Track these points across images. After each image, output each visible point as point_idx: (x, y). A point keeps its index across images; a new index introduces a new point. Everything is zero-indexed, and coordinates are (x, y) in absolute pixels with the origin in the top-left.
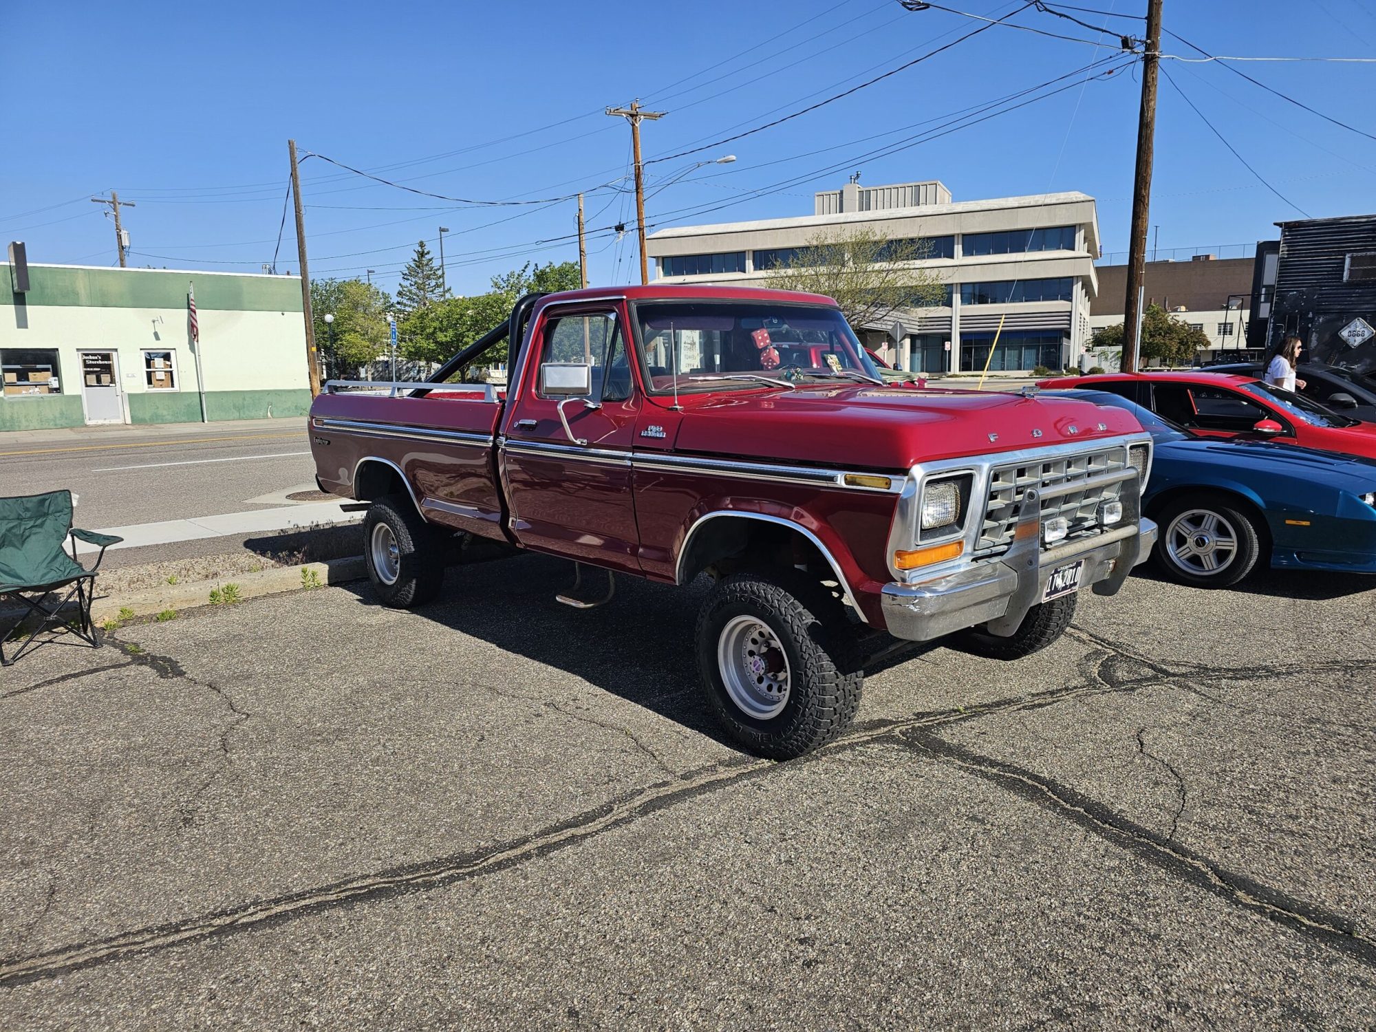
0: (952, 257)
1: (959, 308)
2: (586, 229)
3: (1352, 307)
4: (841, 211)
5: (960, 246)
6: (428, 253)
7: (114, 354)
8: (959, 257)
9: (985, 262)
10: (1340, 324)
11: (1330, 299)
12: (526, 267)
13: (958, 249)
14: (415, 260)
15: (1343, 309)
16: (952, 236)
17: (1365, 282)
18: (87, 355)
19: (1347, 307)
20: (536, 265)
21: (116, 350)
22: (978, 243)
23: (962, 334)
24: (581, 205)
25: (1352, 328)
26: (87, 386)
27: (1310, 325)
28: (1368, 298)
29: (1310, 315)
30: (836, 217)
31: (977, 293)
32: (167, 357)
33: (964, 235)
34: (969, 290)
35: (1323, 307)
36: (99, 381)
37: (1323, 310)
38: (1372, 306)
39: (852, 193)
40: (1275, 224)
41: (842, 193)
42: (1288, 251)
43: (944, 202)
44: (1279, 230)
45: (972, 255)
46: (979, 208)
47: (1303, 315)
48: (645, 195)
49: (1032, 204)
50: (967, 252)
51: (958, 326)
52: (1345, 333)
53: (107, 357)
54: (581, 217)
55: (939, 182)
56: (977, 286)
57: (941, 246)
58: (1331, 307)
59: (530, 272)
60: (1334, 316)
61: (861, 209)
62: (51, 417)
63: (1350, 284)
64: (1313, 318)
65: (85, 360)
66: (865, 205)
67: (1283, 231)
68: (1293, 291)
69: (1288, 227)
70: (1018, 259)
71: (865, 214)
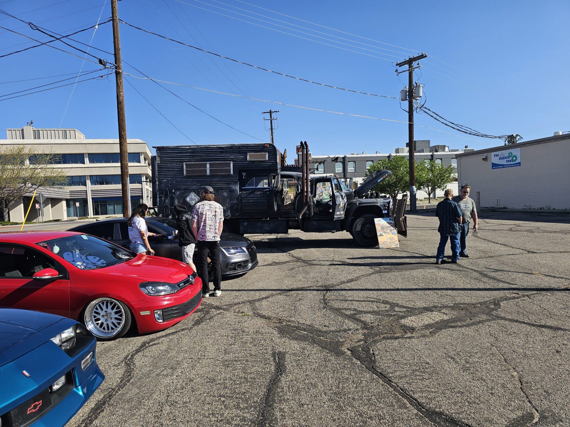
0: (84, 163)
1: (90, 187)
3: (189, 187)
5: (88, 159)
9: (101, 166)
10: (185, 195)
11: (180, 183)
13: (87, 160)
15: (186, 188)
17: (192, 175)
19: (187, 187)
22: (97, 158)
23: (93, 199)
25: (190, 197)
27: (174, 196)
28: (194, 183)
29: (173, 191)
30: (21, 141)
31: (98, 180)
34: (95, 179)
35: (178, 187)
37: (178, 188)
38: (197, 187)
39: (29, 130)
40: (153, 147)
41: (23, 130)
42: (160, 160)
44: (155, 149)
46: (94, 142)
47: (171, 191)
50: (91, 161)
51: (90, 195)
52: (188, 199)
55: (76, 130)
56: (98, 177)
57: (78, 158)
58: (180, 187)
60: (183, 191)
61: (35, 138)
63: (187, 177)
64: (175, 192)
67: (157, 151)
68: (165, 179)
69: (159, 149)
71: (37, 141)
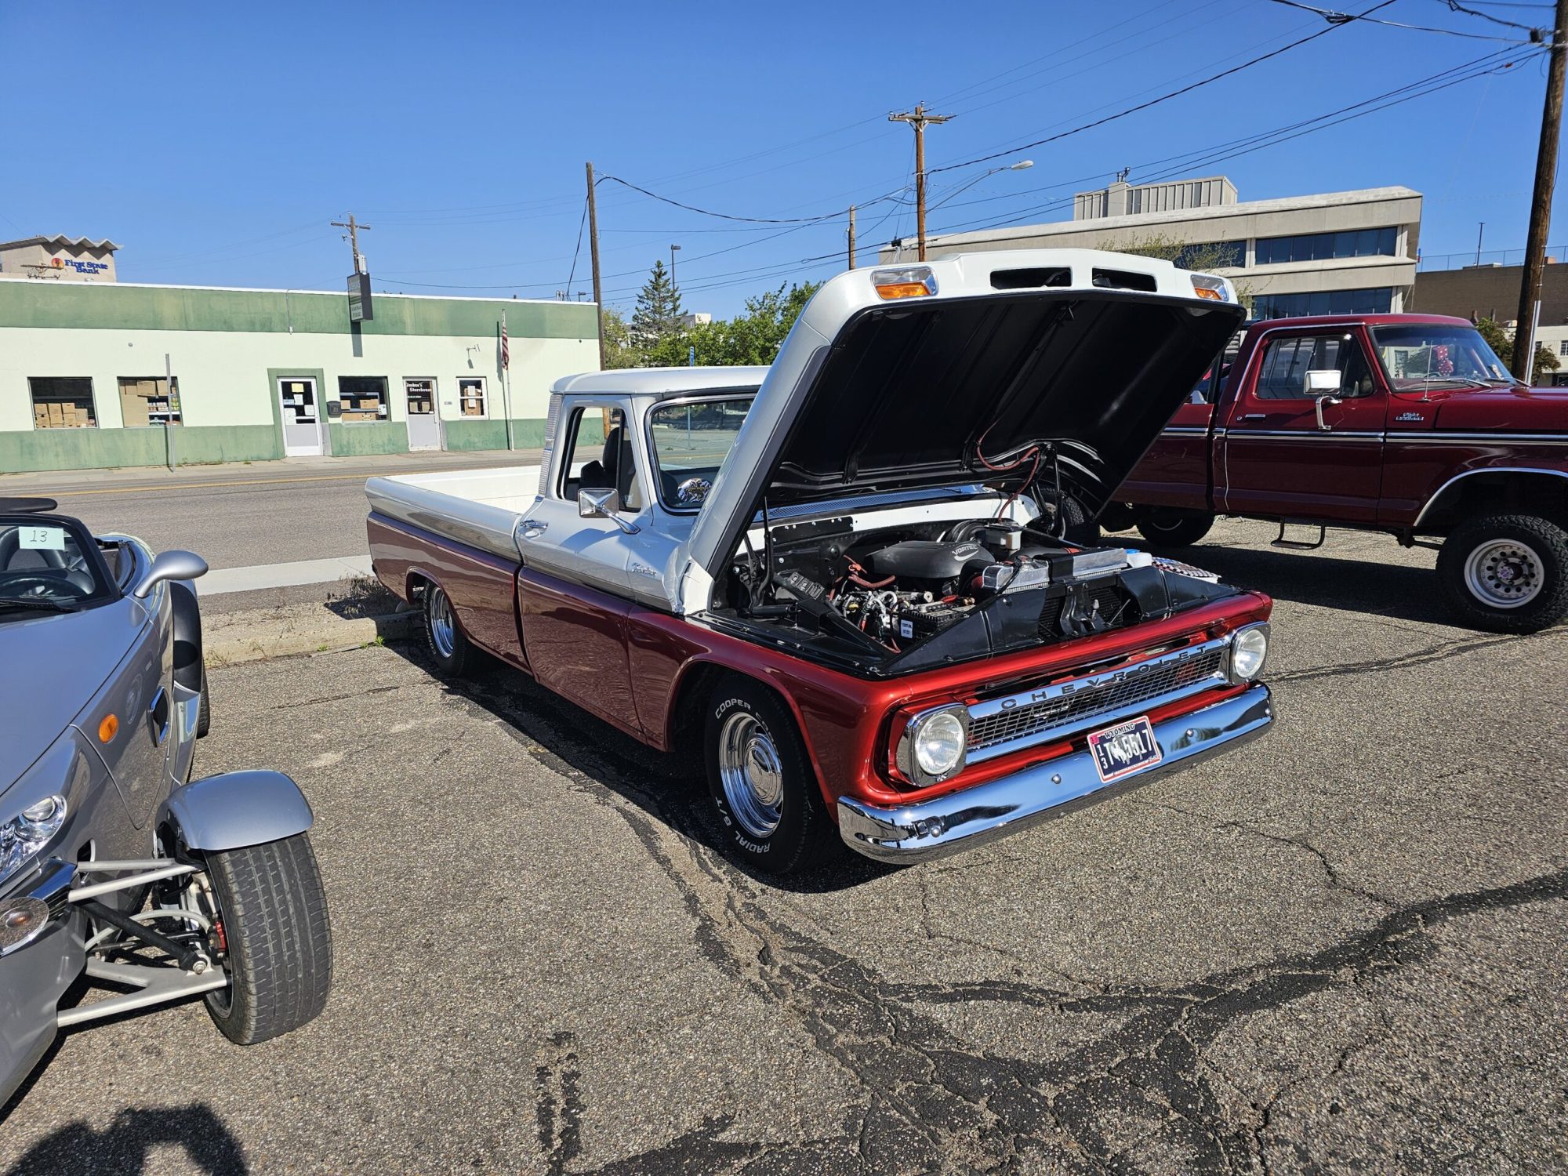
0: (1243, 265)
4: (1105, 215)
5: (1253, 253)
6: (665, 273)
7: (434, 381)
8: (1251, 265)
9: (1284, 270)
12: (783, 288)
13: (1251, 256)
14: (651, 282)
16: (1244, 241)
18: (410, 383)
20: (795, 285)
21: (435, 378)
22: (1273, 249)
24: (853, 219)
26: (410, 413)
30: (1101, 222)
31: (1272, 306)
32: (478, 385)
33: (1258, 240)
34: (1263, 303)
36: (420, 408)
39: (1119, 195)
41: (1107, 193)
43: (1231, 201)
45: (1268, 263)
48: (927, 207)
49: (1344, 202)
50: (1261, 259)
53: (427, 385)
54: (853, 232)
55: (1225, 178)
56: (1272, 299)
57: (1230, 253)
59: (787, 293)
61: (1129, 212)
62: (380, 443)
65: (408, 388)
66: (1134, 207)
70: (1324, 267)
71: (1134, 219)
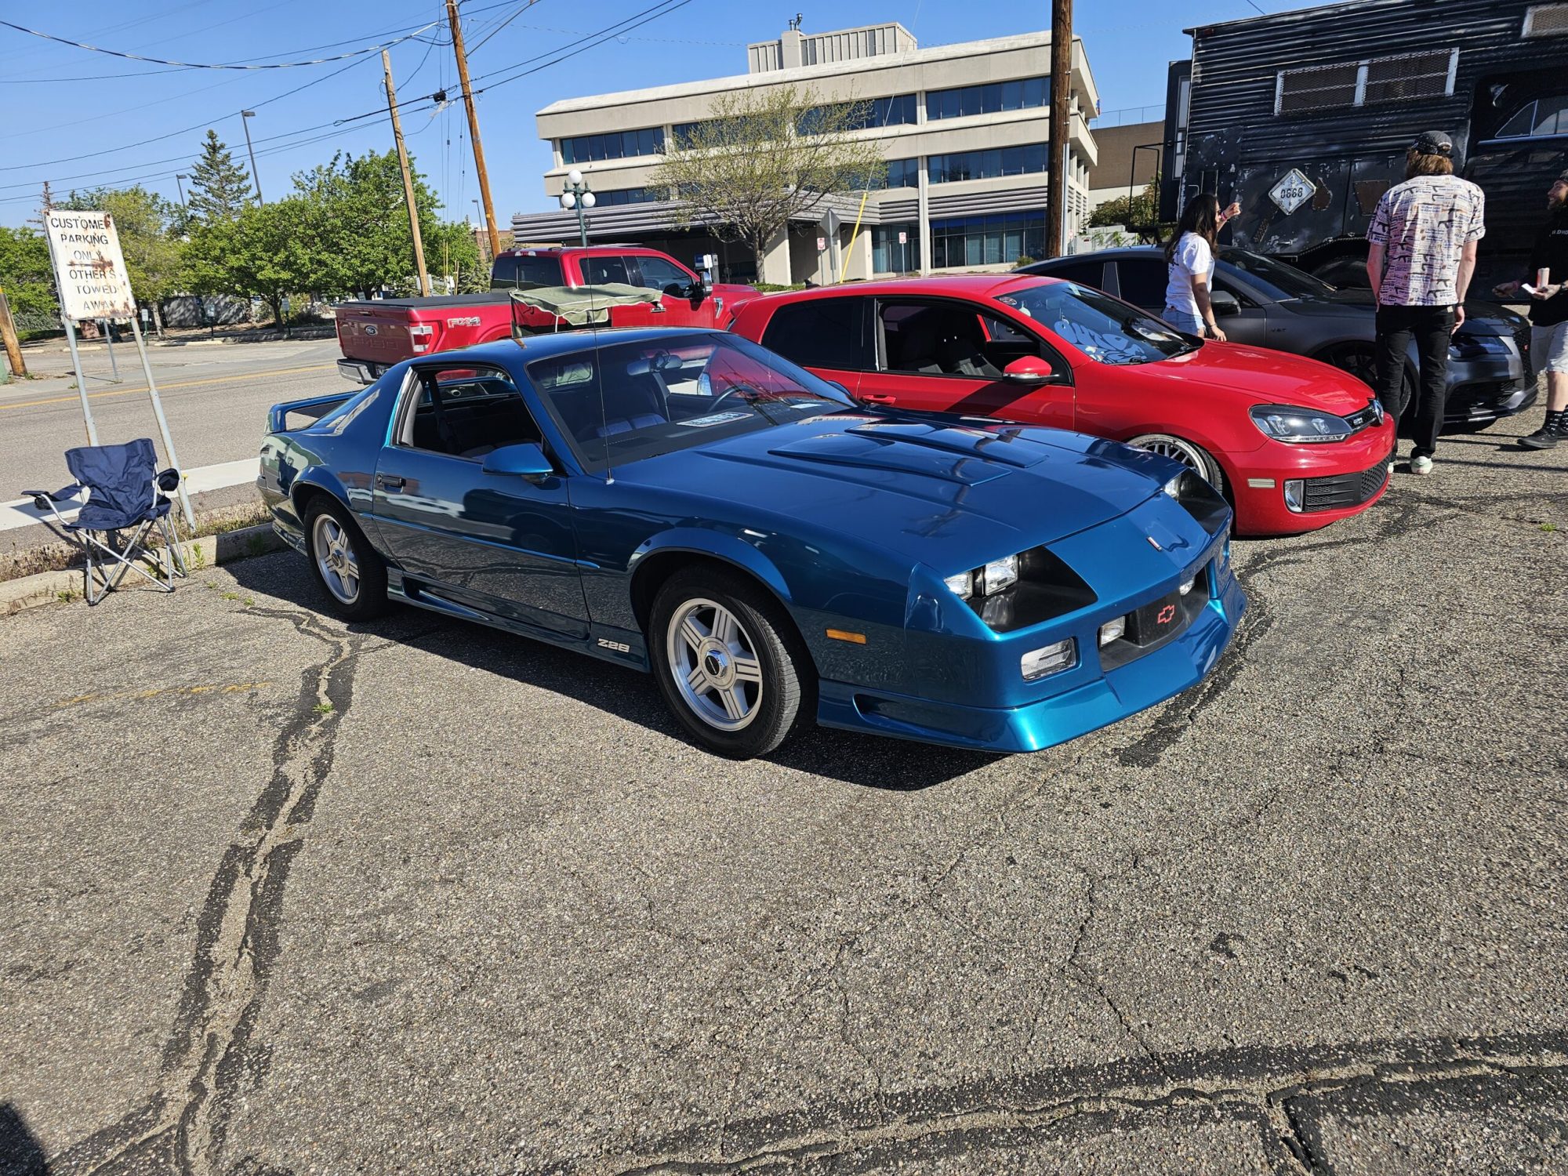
0: (914, 122)
1: (927, 189)
2: (398, 99)
3: (1285, 153)
4: (781, 67)
5: (924, 108)
6: (222, 146)
8: (924, 122)
9: (955, 126)
10: (1270, 179)
11: (1258, 143)
12: (336, 158)
13: (922, 111)
14: (205, 158)
15: (1275, 157)
16: (914, 95)
17: (1302, 113)
19: (1280, 153)
20: (348, 155)
22: (946, 102)
23: (931, 222)
24: (388, 67)
25: (1285, 186)
27: (1232, 185)
28: (1306, 138)
29: (1233, 169)
31: (947, 169)
33: (927, 92)
34: (937, 165)
35: (1248, 156)
37: (1249, 159)
38: (1312, 150)
39: (793, 41)
40: (1185, 32)
41: (780, 43)
42: (1202, 72)
43: (905, 48)
44: (1190, 39)
45: (939, 118)
46: (943, 57)
47: (1223, 170)
48: (467, 49)
49: (1007, 48)
50: (933, 115)
51: (927, 211)
52: (1276, 194)
54: (391, 84)
55: (898, 25)
56: (947, 159)
58: (1258, 155)
59: (341, 164)
60: (1262, 168)
61: (806, 64)
63: (1284, 119)
64: (1237, 172)
66: (810, 58)
67: (1196, 42)
68: (1210, 134)
69: (1204, 36)
70: (993, 122)
71: (812, 71)
